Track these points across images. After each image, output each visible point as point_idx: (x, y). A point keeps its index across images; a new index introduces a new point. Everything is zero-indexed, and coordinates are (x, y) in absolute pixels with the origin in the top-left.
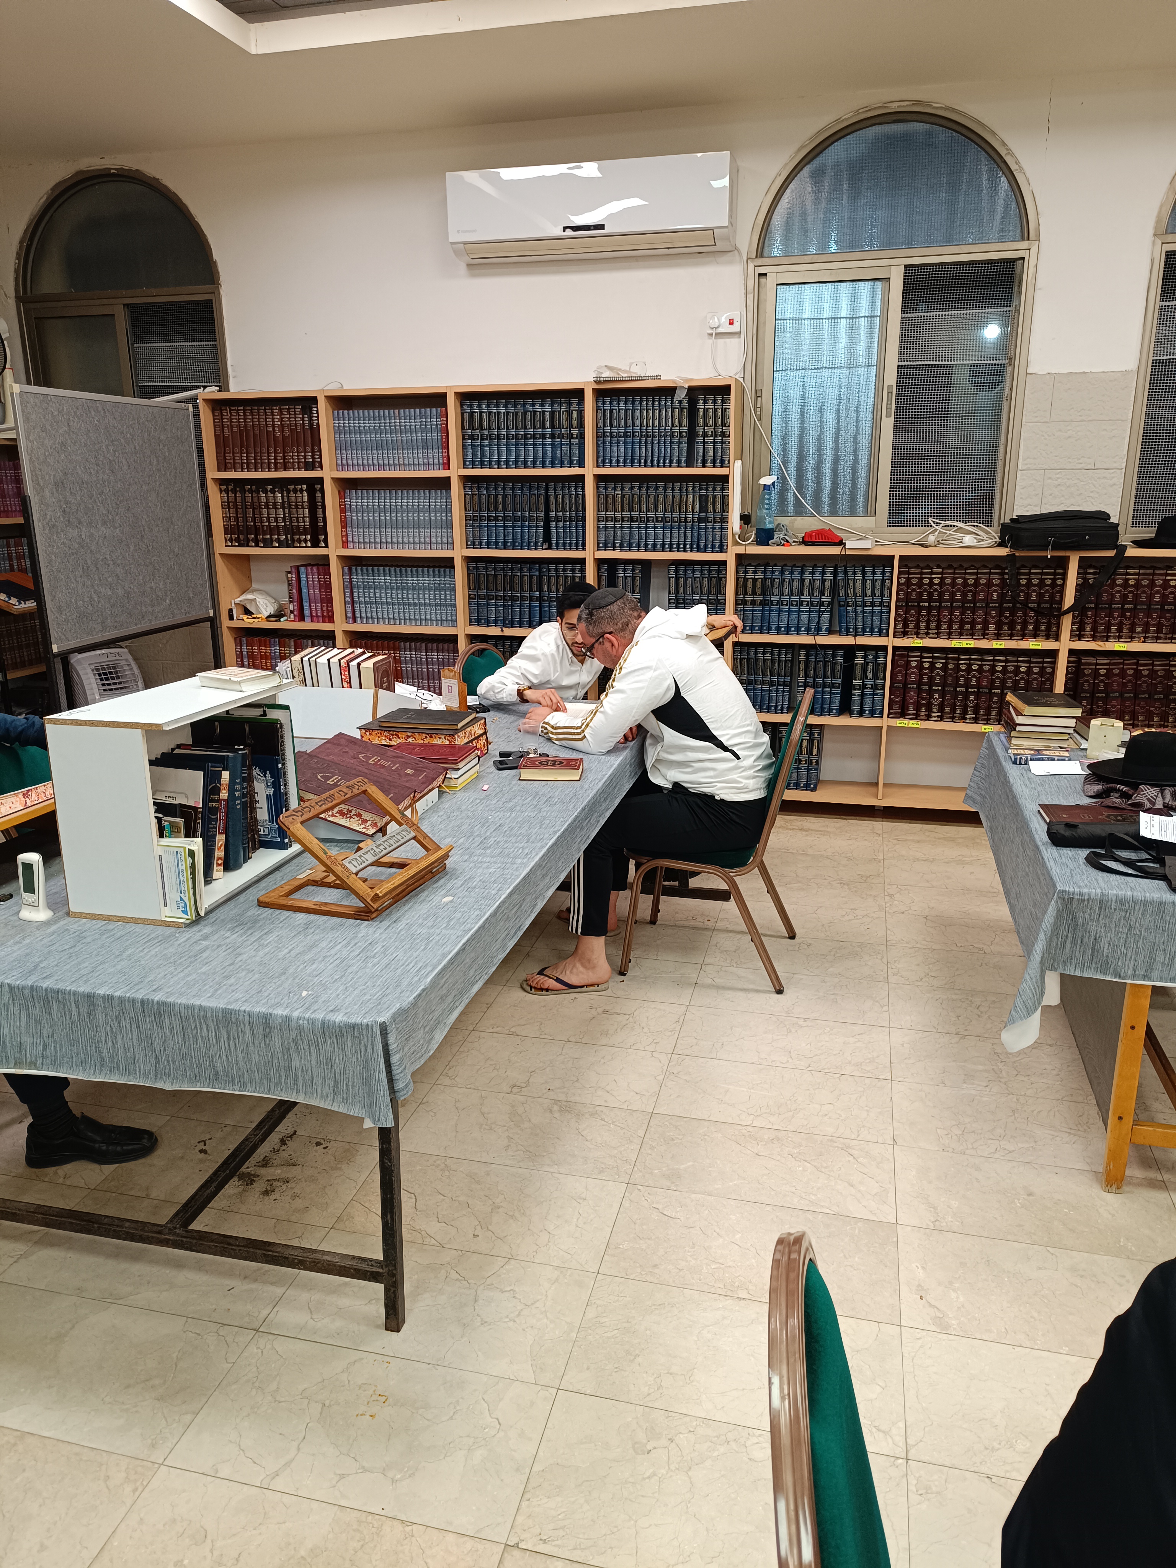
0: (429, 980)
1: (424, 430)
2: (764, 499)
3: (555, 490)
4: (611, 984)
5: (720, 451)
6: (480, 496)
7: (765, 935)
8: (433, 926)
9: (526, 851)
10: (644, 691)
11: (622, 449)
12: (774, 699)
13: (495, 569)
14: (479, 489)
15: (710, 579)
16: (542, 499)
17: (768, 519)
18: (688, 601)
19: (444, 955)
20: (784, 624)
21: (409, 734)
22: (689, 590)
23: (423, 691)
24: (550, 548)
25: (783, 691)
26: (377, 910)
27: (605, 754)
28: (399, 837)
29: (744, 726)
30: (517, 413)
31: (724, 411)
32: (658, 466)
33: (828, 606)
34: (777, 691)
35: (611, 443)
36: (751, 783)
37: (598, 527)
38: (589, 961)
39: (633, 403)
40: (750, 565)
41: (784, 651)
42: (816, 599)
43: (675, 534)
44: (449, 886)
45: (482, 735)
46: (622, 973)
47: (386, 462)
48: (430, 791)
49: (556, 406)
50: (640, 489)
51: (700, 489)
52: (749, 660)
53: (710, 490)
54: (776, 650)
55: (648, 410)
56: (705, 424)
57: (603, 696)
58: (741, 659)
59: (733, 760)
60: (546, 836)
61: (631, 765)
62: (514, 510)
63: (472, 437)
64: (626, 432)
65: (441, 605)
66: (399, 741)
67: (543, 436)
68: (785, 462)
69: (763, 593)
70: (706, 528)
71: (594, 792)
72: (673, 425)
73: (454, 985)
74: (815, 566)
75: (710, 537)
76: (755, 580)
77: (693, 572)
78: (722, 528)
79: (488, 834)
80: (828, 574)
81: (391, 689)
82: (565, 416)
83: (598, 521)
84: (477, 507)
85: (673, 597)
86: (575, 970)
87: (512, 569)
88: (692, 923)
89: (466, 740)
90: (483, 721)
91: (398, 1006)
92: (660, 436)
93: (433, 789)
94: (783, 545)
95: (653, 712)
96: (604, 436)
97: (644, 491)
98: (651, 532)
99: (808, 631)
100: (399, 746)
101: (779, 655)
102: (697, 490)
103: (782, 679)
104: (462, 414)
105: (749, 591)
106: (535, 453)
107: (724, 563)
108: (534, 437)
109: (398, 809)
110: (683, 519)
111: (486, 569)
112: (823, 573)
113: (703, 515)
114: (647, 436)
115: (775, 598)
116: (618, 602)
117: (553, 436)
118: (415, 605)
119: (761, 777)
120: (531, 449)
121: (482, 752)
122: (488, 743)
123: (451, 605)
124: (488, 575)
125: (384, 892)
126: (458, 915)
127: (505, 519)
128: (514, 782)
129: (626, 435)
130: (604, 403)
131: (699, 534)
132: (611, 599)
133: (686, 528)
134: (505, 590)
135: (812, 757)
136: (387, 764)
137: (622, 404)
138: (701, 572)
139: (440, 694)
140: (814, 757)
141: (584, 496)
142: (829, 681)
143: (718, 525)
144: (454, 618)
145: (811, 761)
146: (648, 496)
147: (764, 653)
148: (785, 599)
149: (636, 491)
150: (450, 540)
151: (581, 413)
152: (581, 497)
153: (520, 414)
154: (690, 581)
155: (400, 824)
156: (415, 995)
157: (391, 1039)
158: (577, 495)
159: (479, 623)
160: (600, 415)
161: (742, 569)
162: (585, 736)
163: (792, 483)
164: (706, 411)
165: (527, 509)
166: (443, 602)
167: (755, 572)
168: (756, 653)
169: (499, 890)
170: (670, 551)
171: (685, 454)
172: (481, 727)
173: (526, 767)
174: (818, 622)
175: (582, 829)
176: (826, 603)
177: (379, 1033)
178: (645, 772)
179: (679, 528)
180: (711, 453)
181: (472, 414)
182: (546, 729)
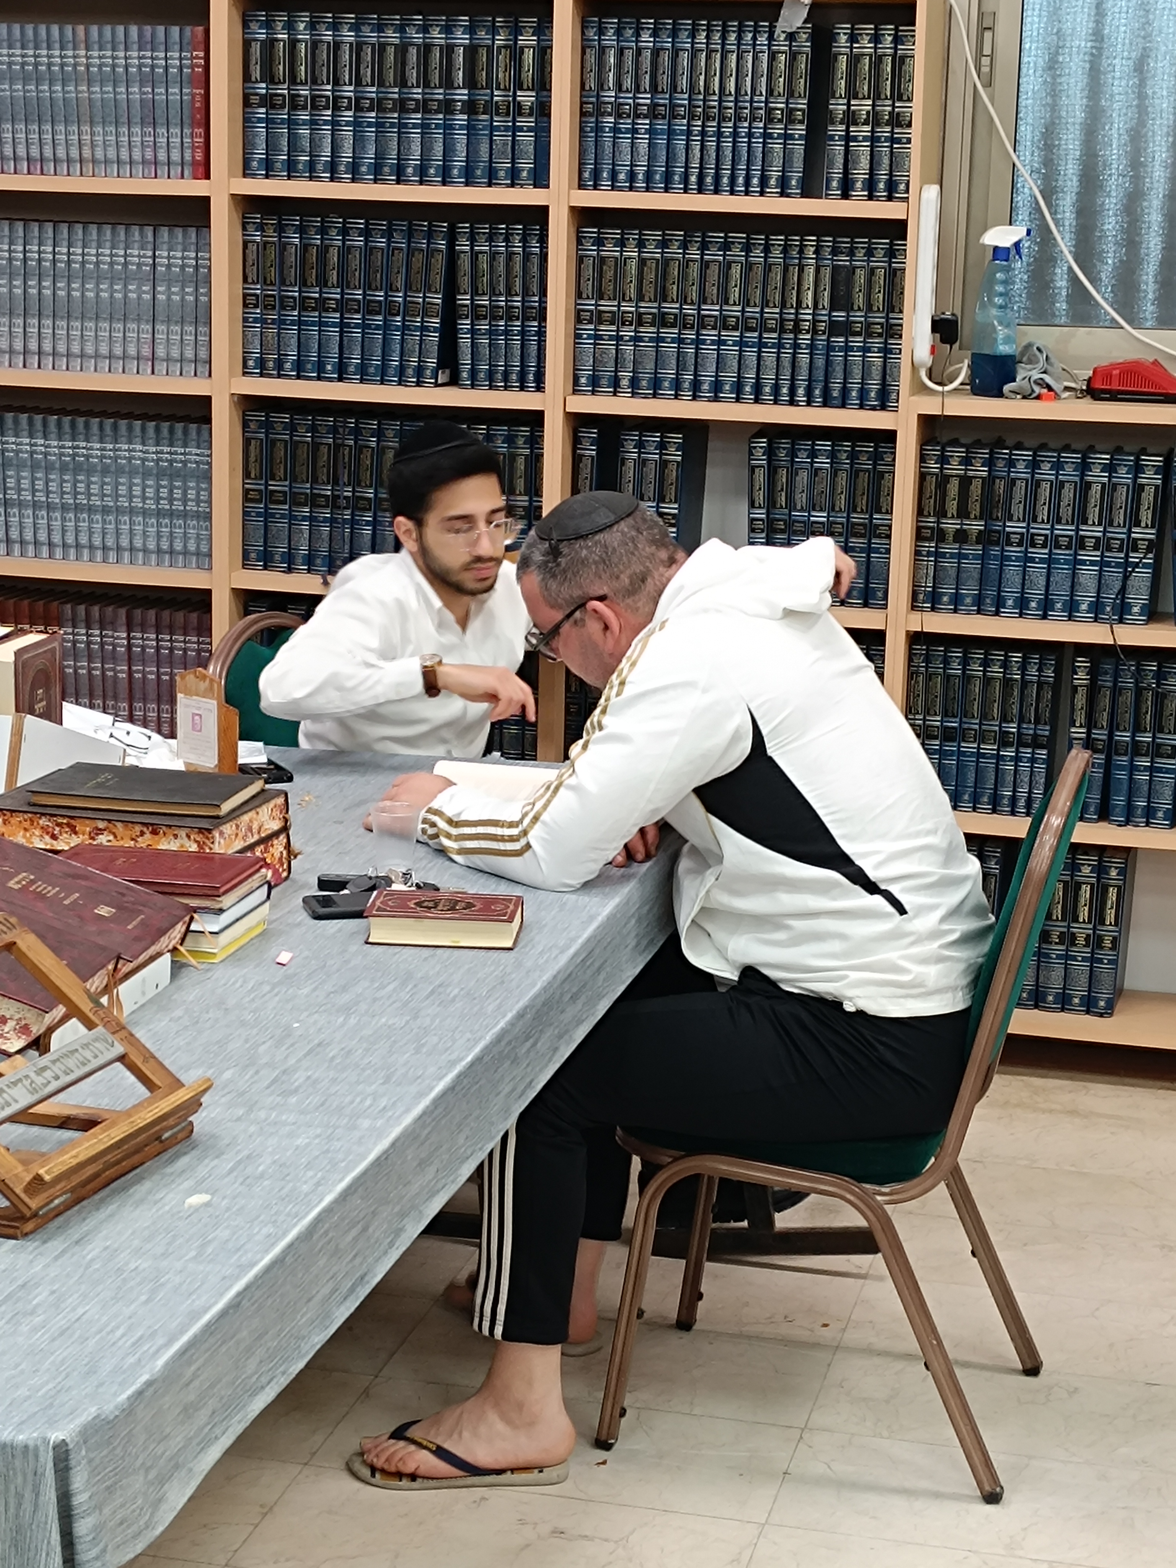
0: (160, 1362)
1: (149, 79)
2: (992, 281)
3: (473, 239)
4: (574, 1468)
5: (886, 161)
6: (283, 247)
7: (966, 1365)
8: (164, 1255)
9: (383, 1102)
10: (676, 739)
11: (643, 144)
12: (1010, 778)
13: (313, 429)
14: (281, 229)
15: (854, 474)
16: (439, 263)
17: (1001, 332)
18: (798, 527)
19: (195, 1316)
20: (1036, 593)
21: (101, 825)
22: (801, 499)
23: (128, 726)
24: (454, 381)
25: (1033, 760)
26: (35, 1215)
27: (576, 891)
28: (88, 1054)
29: (918, 835)
30: (383, 47)
31: (900, 62)
32: (732, 192)
33: (1149, 550)
34: (1017, 759)
35: (615, 130)
36: (932, 973)
37: (578, 336)
38: (520, 1406)
39: (674, 34)
40: (955, 443)
41: (1035, 658)
42: (1119, 533)
43: (770, 357)
44: (202, 1171)
45: (276, 834)
46: (603, 1444)
47: (48, 152)
48: (152, 959)
49: (482, 34)
50: (685, 246)
51: (835, 251)
52: (948, 678)
53: (860, 254)
54: (1016, 657)
55: (710, 53)
56: (852, 93)
57: (575, 749)
58: (929, 677)
59: (888, 915)
60: (432, 1070)
61: (639, 921)
62: (368, 286)
63: (268, 101)
64: (653, 106)
65: (171, 514)
66: (75, 841)
67: (447, 107)
68: (1049, 192)
69: (986, 514)
70: (847, 349)
71: (547, 977)
72: (770, 92)
73: (212, 1386)
74: (1119, 450)
75: (857, 372)
76: (965, 482)
77: (813, 454)
78: (886, 351)
79: (292, 1061)
80: (1149, 473)
81: (54, 715)
82: (502, 58)
83: (579, 320)
84: (273, 274)
85: (760, 514)
86: (483, 1429)
87: (357, 432)
88: (784, 1330)
89: (239, 845)
90: (280, 800)
91: (93, 1411)
92: (738, 118)
93: (159, 955)
94: (1038, 397)
95: (700, 792)
96: (599, 112)
97: (694, 253)
98: (710, 352)
99: (1097, 611)
100: (75, 853)
101: (1023, 668)
102: (826, 253)
103: (1029, 730)
104: (247, 44)
105: (952, 507)
106: (426, 148)
107: (890, 436)
108: (424, 106)
109: (87, 992)
110: (790, 325)
111: (292, 428)
112: (1138, 469)
113: (840, 315)
114: (707, 118)
115: (1015, 527)
116: (623, 526)
117: (471, 107)
118: (105, 510)
119: (958, 960)
120: (415, 136)
121: (276, 872)
122: (291, 853)
123: (197, 516)
124: (295, 445)
125: (56, 1172)
126: (223, 1233)
127: (343, 306)
128: (353, 948)
129: (653, 112)
130: (601, 32)
131: (828, 363)
132: (603, 517)
133: (796, 346)
134: (336, 482)
135: (1102, 931)
136: (51, 891)
137: (646, 36)
138: (833, 455)
139: (172, 735)
140: (1108, 930)
141: (544, 257)
142: (1146, 738)
143: (876, 342)
144: (204, 549)
145: (1100, 940)
146: (705, 266)
147: (986, 663)
148: (1041, 529)
149: (675, 251)
150: (203, 354)
151: (544, 53)
152: (535, 260)
153: (391, 50)
154: (803, 478)
155: (90, 1025)
156: (129, 1392)
157: (78, 1481)
158: (527, 256)
159: (267, 561)
160: (591, 58)
161: (934, 452)
162: (528, 846)
163: (1064, 245)
164: (854, 60)
165: (400, 282)
166: (178, 506)
167: (967, 461)
168: (965, 662)
169: (318, 1184)
170: (757, 401)
171: (798, 164)
172: (277, 813)
173: (383, 912)
174: (1123, 590)
175: (515, 1061)
176: (1142, 545)
177: (50, 1465)
178: (674, 940)
179: (780, 346)
180: (864, 163)
181: (270, 45)
182: (433, 825)
